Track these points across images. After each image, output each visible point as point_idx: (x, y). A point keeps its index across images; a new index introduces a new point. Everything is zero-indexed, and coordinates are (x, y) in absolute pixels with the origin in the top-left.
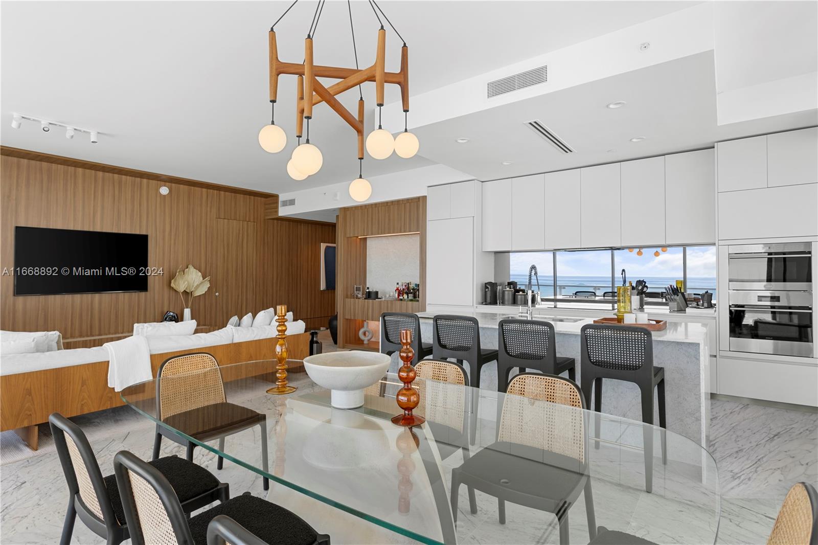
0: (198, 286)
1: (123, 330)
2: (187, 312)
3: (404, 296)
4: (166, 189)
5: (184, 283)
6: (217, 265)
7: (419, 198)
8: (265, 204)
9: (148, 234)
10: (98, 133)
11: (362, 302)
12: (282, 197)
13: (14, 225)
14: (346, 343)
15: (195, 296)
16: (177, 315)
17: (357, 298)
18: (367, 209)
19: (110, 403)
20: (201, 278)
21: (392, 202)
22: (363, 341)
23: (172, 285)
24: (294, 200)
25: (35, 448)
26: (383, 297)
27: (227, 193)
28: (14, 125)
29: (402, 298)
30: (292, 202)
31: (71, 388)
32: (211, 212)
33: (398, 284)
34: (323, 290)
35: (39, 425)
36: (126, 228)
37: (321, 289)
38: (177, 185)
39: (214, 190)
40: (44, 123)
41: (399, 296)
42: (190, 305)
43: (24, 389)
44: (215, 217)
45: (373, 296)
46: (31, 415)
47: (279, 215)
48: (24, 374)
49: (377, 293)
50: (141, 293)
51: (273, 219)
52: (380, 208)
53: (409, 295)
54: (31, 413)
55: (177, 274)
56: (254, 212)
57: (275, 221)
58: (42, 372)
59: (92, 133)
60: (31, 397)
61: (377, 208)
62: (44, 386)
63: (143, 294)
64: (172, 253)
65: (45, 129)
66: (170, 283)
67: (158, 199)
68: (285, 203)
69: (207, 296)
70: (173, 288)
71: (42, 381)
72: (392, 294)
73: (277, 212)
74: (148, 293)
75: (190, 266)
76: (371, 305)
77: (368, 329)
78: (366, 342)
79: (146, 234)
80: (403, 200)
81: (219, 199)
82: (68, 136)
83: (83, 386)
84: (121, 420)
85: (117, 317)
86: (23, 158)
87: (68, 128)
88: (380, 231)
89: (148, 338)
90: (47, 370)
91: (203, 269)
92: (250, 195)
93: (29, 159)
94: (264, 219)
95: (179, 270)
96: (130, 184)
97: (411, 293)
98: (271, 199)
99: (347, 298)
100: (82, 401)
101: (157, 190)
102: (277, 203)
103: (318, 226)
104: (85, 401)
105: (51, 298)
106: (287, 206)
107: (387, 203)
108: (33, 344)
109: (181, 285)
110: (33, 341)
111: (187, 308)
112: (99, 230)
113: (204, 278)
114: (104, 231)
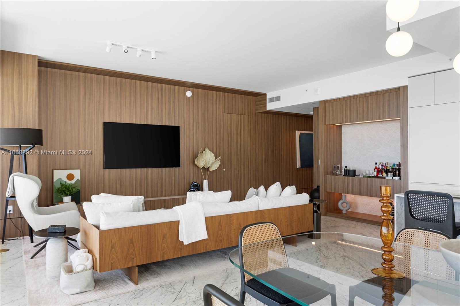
0: (213, 164)
1: (166, 194)
2: (206, 182)
3: (383, 174)
4: (190, 93)
5: (203, 161)
6: (224, 149)
7: (399, 89)
8: (256, 101)
9: (180, 126)
10: (156, 52)
11: (341, 179)
12: (269, 96)
13: (102, 121)
14: (327, 211)
15: (210, 171)
16: (199, 184)
17: (336, 175)
18: (346, 100)
19: (181, 253)
20: (214, 158)
21: (371, 94)
22: (341, 211)
23: (196, 163)
24: (280, 97)
25: (136, 283)
26: (361, 174)
27: (229, 94)
28: (108, 49)
29: (381, 176)
30: (278, 99)
31: (157, 239)
32: (219, 108)
33: (376, 163)
34: (299, 168)
35: (138, 266)
36: (166, 122)
37: (297, 167)
38: (197, 89)
39: (221, 92)
40: (125, 48)
41: (378, 173)
42: (207, 178)
43: (129, 239)
44: (222, 112)
45: (351, 173)
46: (133, 258)
47: (267, 109)
48: (129, 227)
49: (354, 171)
50: (176, 168)
51: (262, 113)
52: (358, 99)
53: (389, 173)
54: (133, 256)
55: (199, 154)
56: (248, 108)
57: (263, 114)
58: (139, 227)
59: (152, 52)
60: (133, 245)
61: (355, 99)
62: (141, 238)
63: (177, 169)
64: (194, 140)
65: (126, 51)
66: (194, 161)
67: (185, 100)
68: (272, 100)
69: (218, 171)
70: (196, 165)
71: (139, 233)
72: (371, 172)
73: (265, 107)
74: (180, 168)
75: (207, 149)
76: (351, 181)
77: (346, 201)
78: (344, 212)
79: (178, 126)
80: (381, 91)
81: (224, 99)
82: (138, 56)
83: (164, 239)
84: (185, 265)
85: (162, 185)
86: (106, 75)
87: (138, 50)
88: (358, 119)
89: (203, 204)
90: (142, 226)
91: (215, 150)
92: (245, 95)
93: (110, 76)
94: (256, 113)
95: (200, 152)
96: (168, 90)
97: (391, 172)
98: (260, 97)
99: (327, 174)
100: (164, 249)
101: (185, 93)
102: (265, 100)
103: (293, 117)
104: (165, 250)
105: (124, 170)
106: (273, 101)
107: (365, 94)
108: (132, 205)
109: (201, 163)
110: (132, 203)
111: (205, 179)
112: (150, 123)
113: (216, 158)
114: (153, 124)
